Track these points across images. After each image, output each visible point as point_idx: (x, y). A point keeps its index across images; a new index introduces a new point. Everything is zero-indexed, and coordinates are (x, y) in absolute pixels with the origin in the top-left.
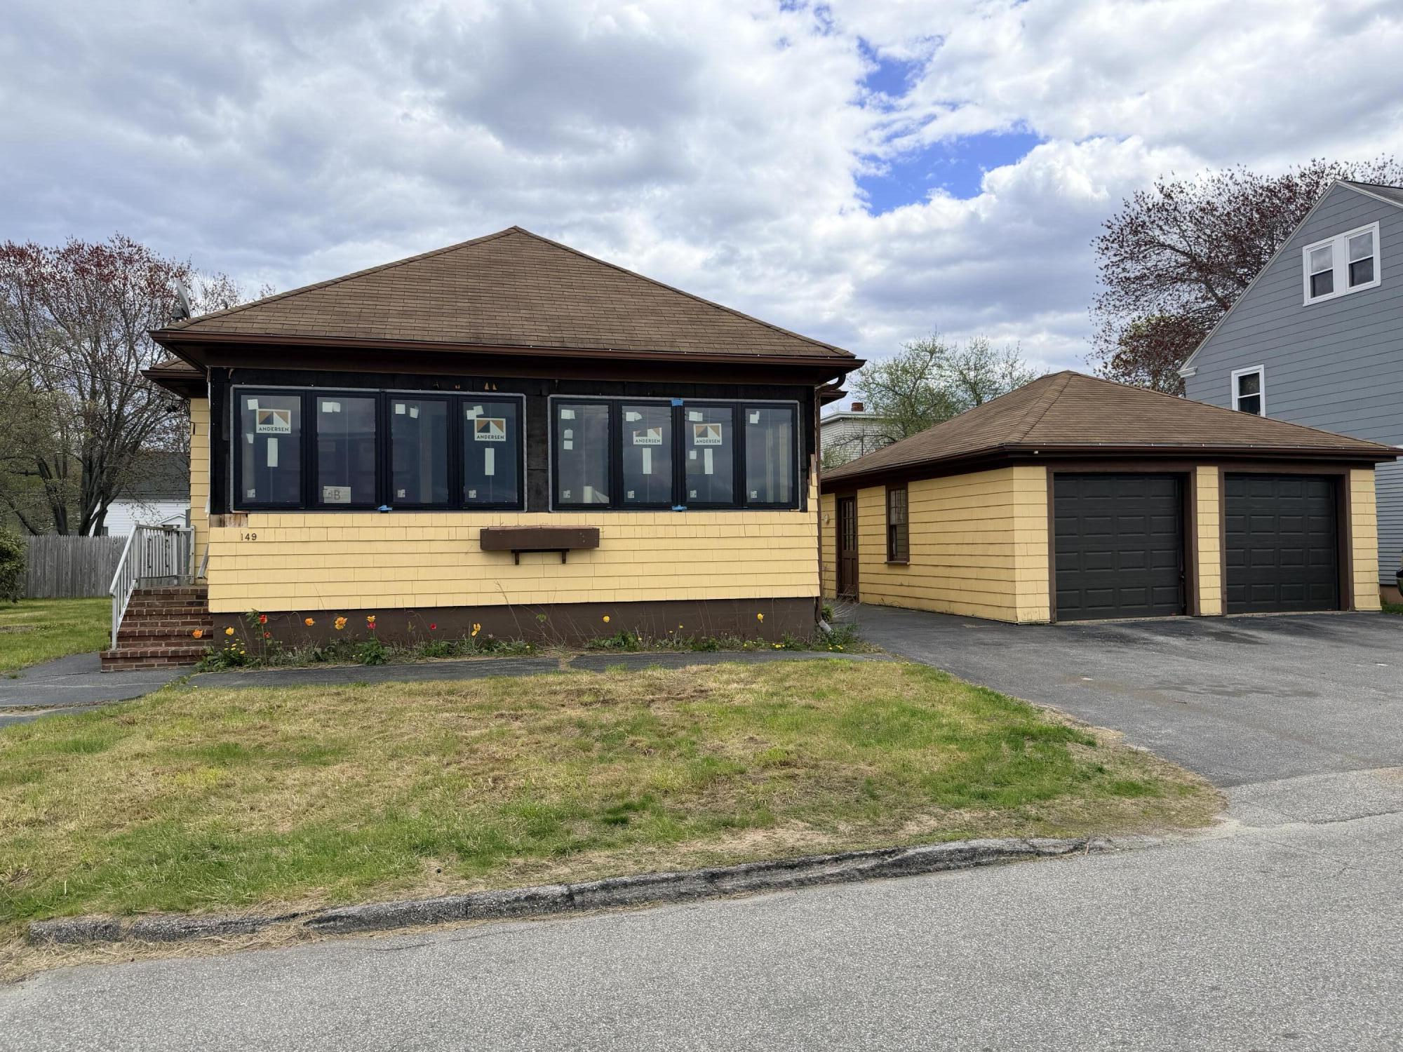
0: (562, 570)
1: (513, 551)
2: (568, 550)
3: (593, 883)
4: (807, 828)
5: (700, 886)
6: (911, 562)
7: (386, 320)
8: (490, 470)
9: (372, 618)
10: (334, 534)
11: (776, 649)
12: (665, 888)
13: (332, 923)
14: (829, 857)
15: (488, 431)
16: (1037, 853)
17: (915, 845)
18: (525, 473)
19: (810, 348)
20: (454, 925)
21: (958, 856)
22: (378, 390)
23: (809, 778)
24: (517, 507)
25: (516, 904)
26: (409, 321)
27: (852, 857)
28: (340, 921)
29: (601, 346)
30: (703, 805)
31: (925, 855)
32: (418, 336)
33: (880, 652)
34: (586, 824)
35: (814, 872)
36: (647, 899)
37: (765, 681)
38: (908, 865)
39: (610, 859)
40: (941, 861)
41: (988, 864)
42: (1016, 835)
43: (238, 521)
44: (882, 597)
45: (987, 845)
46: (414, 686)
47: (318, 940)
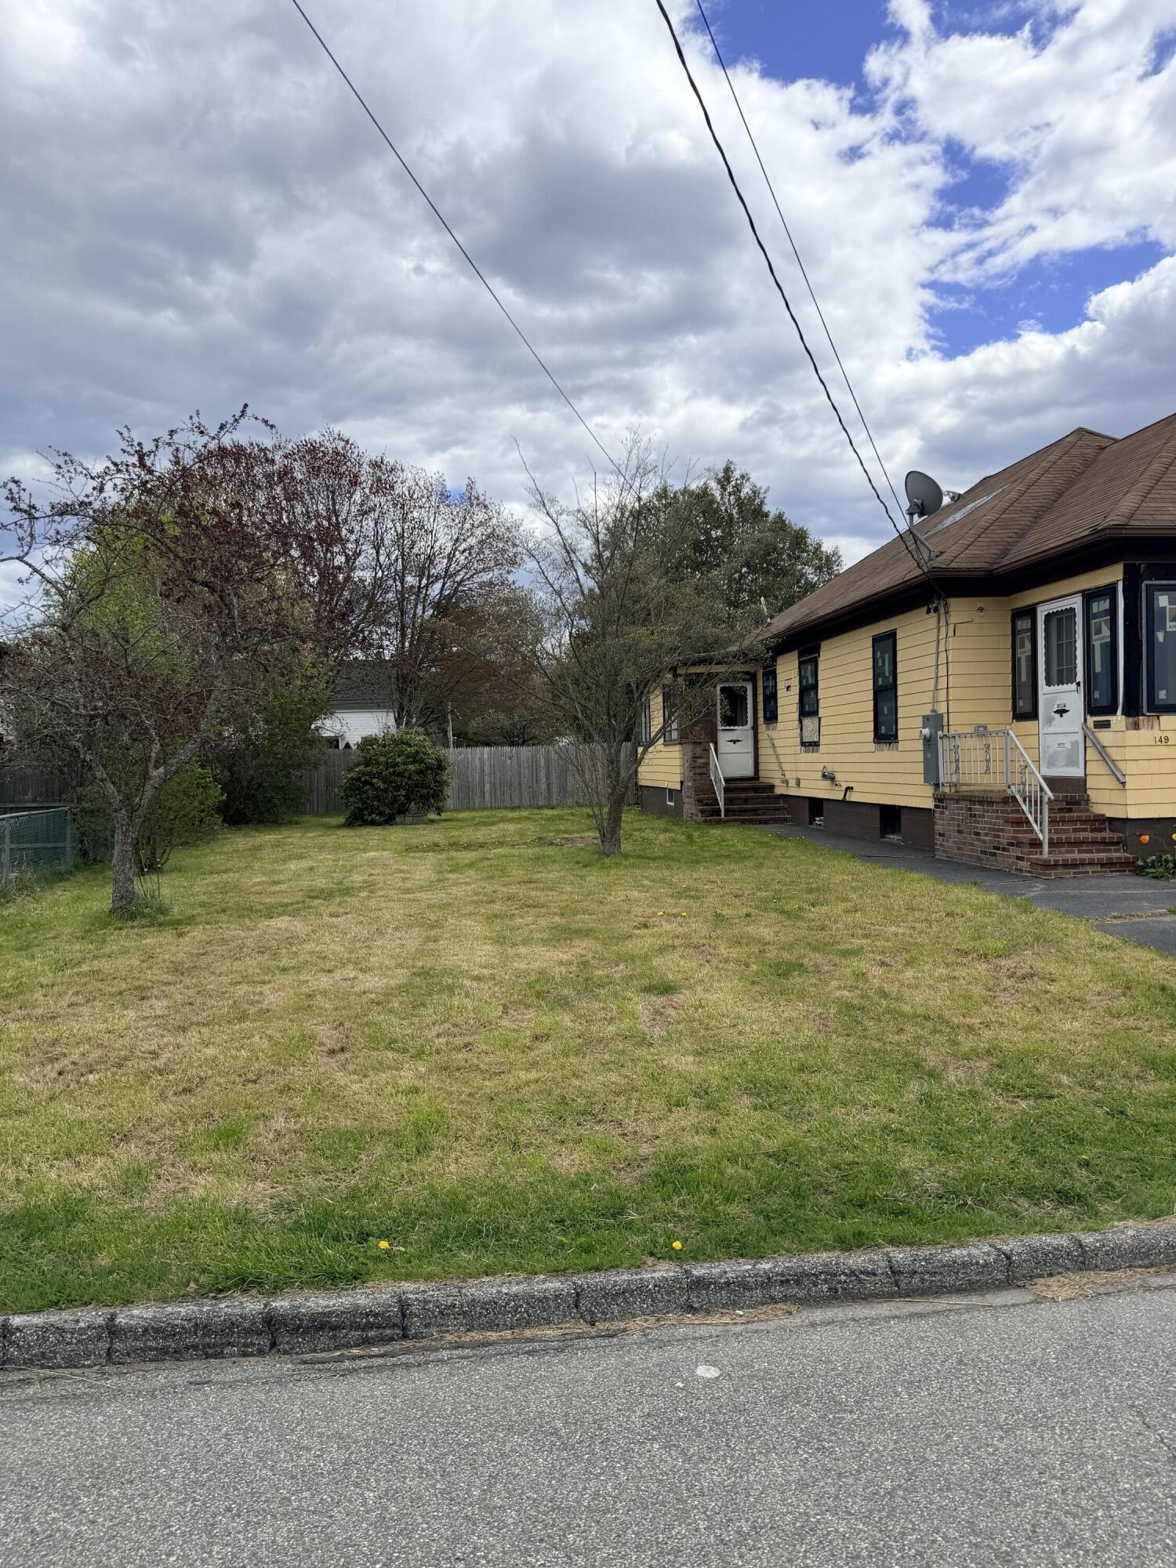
43: (1151, 723)
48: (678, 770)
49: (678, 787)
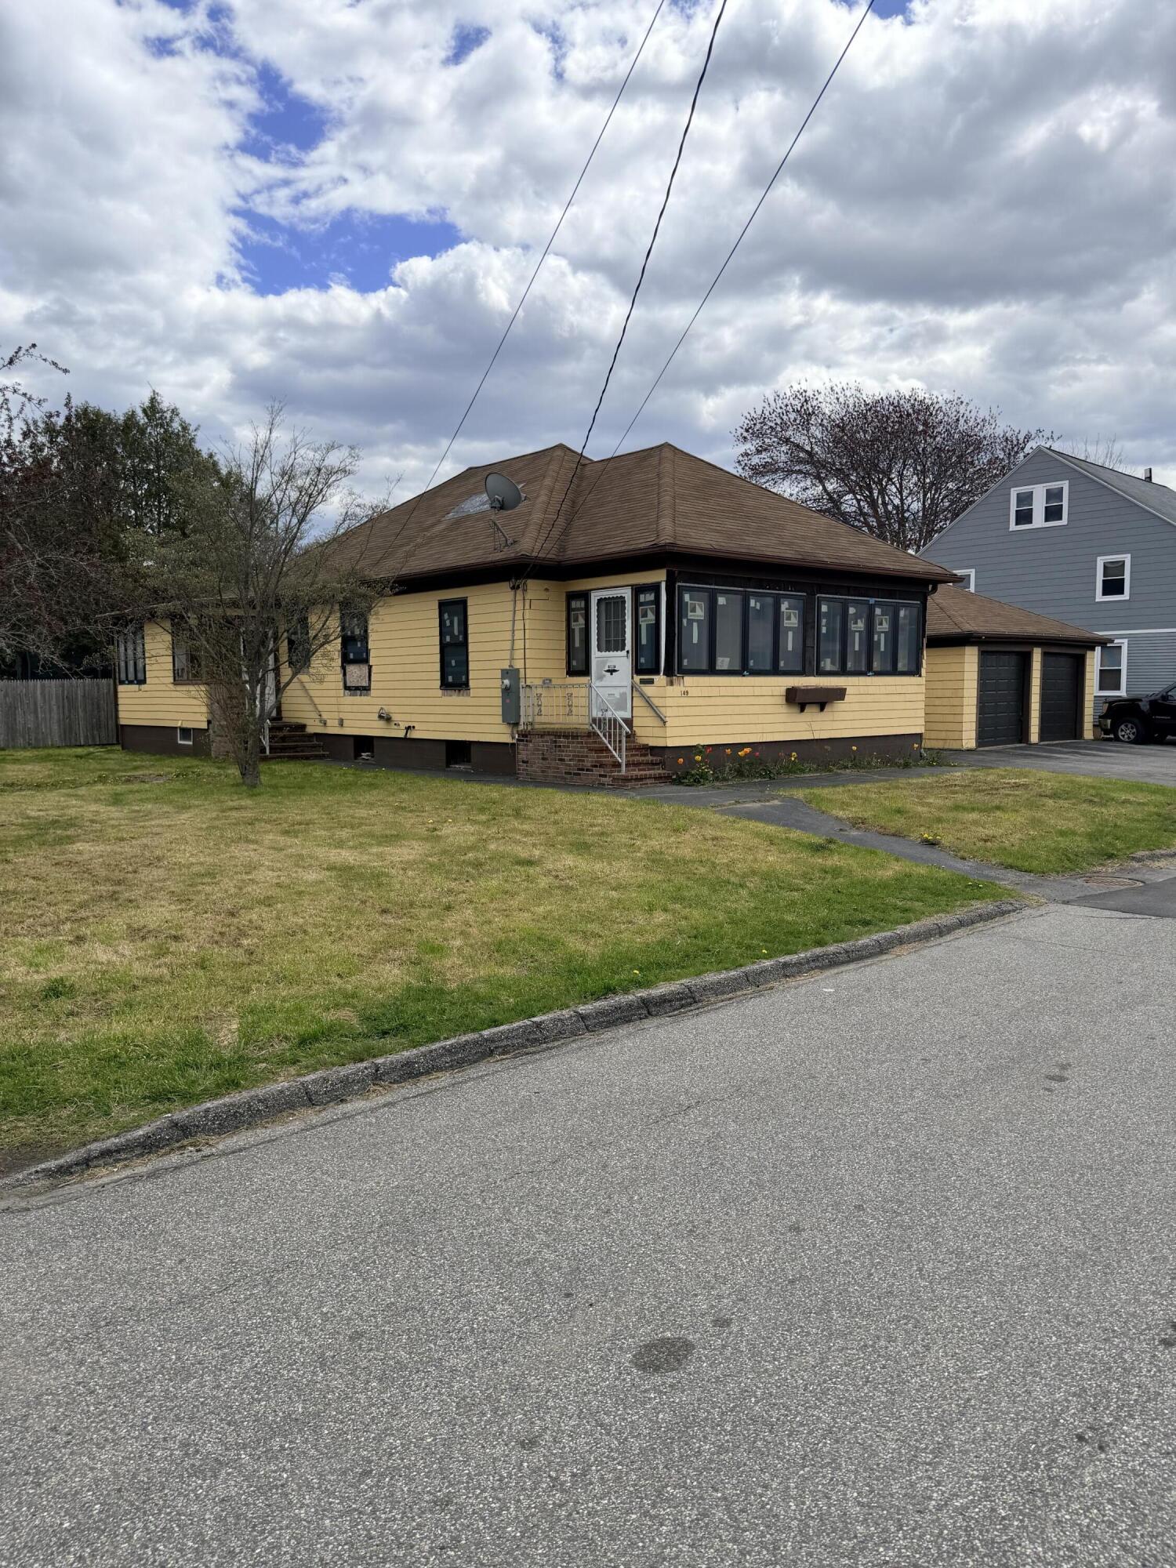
0: (822, 716)
1: (801, 704)
2: (825, 703)
8: (790, 646)
10: (722, 691)
15: (790, 620)
22: (743, 589)
24: (802, 672)
43: (680, 681)
48: (204, 709)
49: (204, 726)
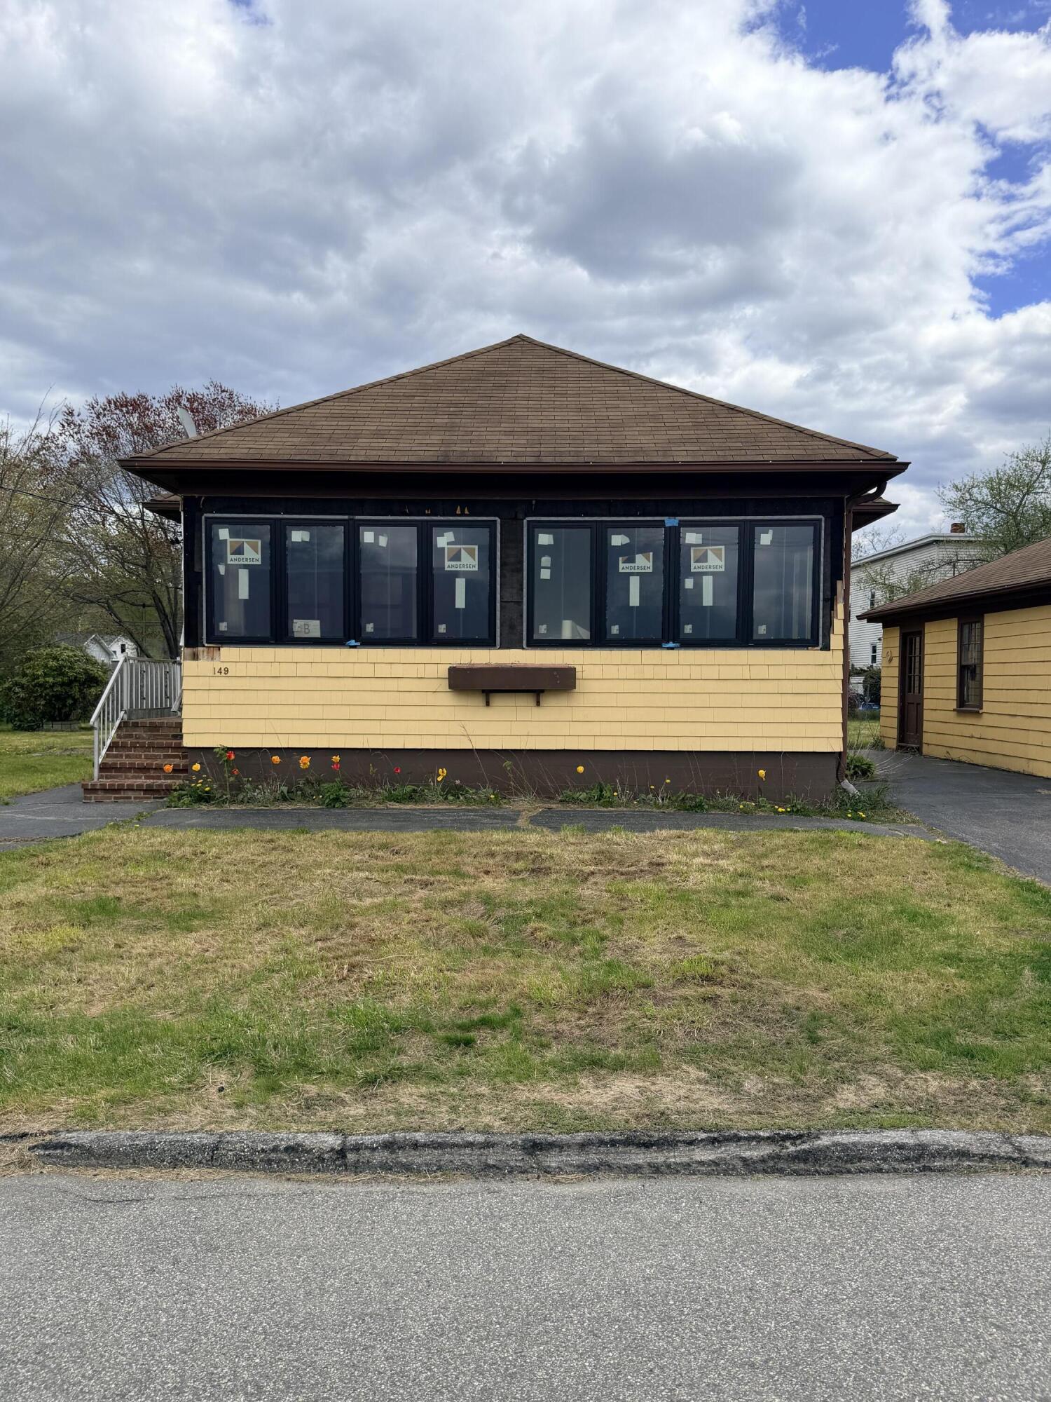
0: (537, 713)
1: (483, 691)
2: (543, 691)
3: (376, 1138)
4: (699, 1081)
5: (515, 1158)
6: (984, 710)
7: (356, 440)
8: (460, 602)
9: (336, 758)
10: (303, 670)
11: (779, 813)
12: (468, 1156)
13: (59, 1151)
14: (704, 1136)
15: (459, 559)
16: (1024, 1161)
17: (835, 1128)
18: (498, 605)
19: (838, 451)
20: (192, 1173)
21: (896, 1154)
22: (346, 517)
23: (735, 1002)
24: (487, 642)
25: (273, 1156)
26: (380, 440)
27: (736, 1139)
28: (67, 1150)
29: (581, 460)
30: (581, 1028)
31: (845, 1148)
32: (385, 456)
33: (913, 822)
34: (425, 1041)
35: (677, 1156)
36: (440, 1168)
37: (740, 857)
38: (816, 1160)
39: (422, 1100)
40: (869, 1158)
41: (942, 1171)
42: (998, 1129)
43: (211, 655)
44: (948, 750)
45: (944, 1142)
46: (352, 836)
47: (38, 1171)
